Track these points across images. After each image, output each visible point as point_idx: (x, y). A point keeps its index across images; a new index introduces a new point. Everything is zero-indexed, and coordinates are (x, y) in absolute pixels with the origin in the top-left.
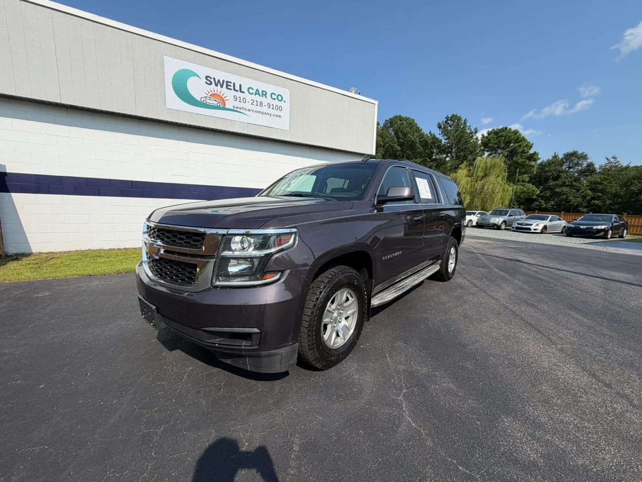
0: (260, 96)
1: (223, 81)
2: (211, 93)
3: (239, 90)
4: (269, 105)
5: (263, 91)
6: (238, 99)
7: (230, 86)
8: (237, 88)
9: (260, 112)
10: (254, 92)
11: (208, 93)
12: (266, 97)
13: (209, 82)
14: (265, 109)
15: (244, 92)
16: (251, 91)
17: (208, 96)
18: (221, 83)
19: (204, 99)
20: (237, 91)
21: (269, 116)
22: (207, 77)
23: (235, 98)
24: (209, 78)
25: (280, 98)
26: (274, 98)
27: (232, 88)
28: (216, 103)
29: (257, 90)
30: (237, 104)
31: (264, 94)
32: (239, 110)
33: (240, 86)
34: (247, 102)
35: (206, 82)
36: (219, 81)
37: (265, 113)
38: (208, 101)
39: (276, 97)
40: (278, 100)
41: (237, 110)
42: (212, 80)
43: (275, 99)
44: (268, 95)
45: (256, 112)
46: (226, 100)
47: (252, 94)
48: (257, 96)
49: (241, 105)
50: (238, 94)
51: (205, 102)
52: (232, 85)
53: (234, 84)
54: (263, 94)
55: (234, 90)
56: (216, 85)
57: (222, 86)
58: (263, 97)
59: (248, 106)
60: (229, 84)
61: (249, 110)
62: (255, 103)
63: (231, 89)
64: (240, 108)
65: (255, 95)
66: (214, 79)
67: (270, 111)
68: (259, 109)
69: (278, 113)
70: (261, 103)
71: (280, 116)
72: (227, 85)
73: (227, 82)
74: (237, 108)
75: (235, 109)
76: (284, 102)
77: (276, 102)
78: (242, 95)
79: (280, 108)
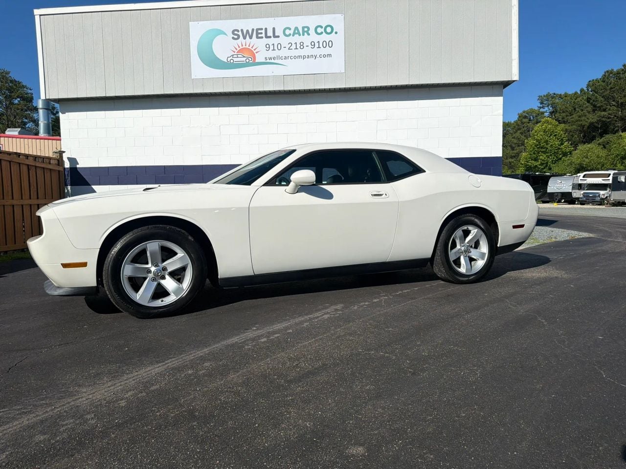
0: (300, 35)
1: (253, 30)
2: (238, 49)
3: (272, 36)
4: (313, 44)
5: (303, 28)
6: (272, 48)
7: (261, 33)
8: (270, 33)
9: (299, 57)
10: (292, 32)
11: (235, 50)
12: (309, 34)
13: (236, 37)
14: (307, 51)
15: (278, 37)
16: (287, 32)
17: (235, 53)
18: (250, 34)
19: (231, 58)
20: (270, 37)
21: (313, 59)
22: (233, 32)
23: (268, 47)
24: (236, 32)
25: (329, 30)
26: (319, 32)
27: (263, 35)
28: (244, 59)
29: (296, 28)
30: (271, 54)
31: (306, 30)
32: (273, 61)
33: (274, 29)
34: (282, 47)
35: (233, 38)
36: (248, 31)
37: (308, 57)
38: (235, 59)
39: (323, 30)
40: (326, 33)
41: (270, 61)
42: (240, 33)
43: (322, 33)
44: (312, 31)
45: (295, 57)
46: (256, 53)
47: (290, 34)
48: (297, 36)
49: (276, 53)
50: (272, 41)
51: (232, 61)
52: (263, 31)
53: (266, 29)
54: (304, 32)
55: (267, 37)
56: (245, 38)
57: (251, 37)
58: (303, 35)
59: (284, 52)
60: (259, 31)
61: (285, 58)
62: (294, 47)
63: (262, 38)
64: (274, 58)
65: (293, 36)
66: (242, 30)
67: (315, 52)
68: (299, 52)
69: (327, 50)
70: (302, 44)
71: (330, 55)
72: (257, 34)
73: (257, 30)
74: (270, 59)
75: (268, 61)
76: (336, 33)
77: (325, 37)
78: (276, 41)
79: (330, 44)
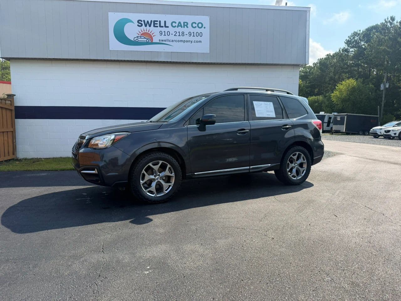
0: (182, 27)
1: (151, 21)
2: (141, 33)
3: (164, 26)
4: (190, 33)
5: (184, 23)
6: (163, 34)
7: (157, 24)
8: (163, 24)
9: (181, 41)
10: (177, 25)
11: (139, 33)
12: (187, 27)
13: (140, 25)
14: (186, 38)
15: (168, 27)
16: (174, 24)
17: (140, 36)
18: (150, 23)
21: (189, 43)
22: (138, 21)
23: (161, 33)
24: (140, 22)
25: (200, 25)
26: (194, 26)
28: (145, 40)
29: (180, 23)
30: (163, 38)
31: (186, 25)
32: (164, 42)
33: (165, 22)
34: (170, 34)
35: (138, 25)
36: (148, 22)
37: (187, 41)
38: (139, 39)
39: (196, 25)
40: (199, 27)
41: (162, 42)
42: (143, 23)
43: (196, 27)
44: (189, 25)
45: (179, 41)
46: (153, 36)
47: (175, 26)
48: (180, 27)
49: (166, 38)
50: (164, 29)
51: (137, 40)
52: (158, 23)
53: (160, 22)
54: (184, 25)
55: (160, 26)
56: (146, 26)
57: (150, 26)
58: (184, 27)
59: (172, 37)
60: (156, 22)
61: (172, 41)
62: (178, 34)
63: (157, 27)
64: (165, 41)
65: (178, 27)
66: (144, 21)
67: (192, 38)
68: (181, 38)
69: (199, 38)
70: (183, 33)
71: (200, 42)
72: (154, 24)
73: (154, 21)
74: (162, 41)
75: (161, 42)
76: (205, 28)
77: (197, 30)
78: (166, 30)
79: (200, 34)
